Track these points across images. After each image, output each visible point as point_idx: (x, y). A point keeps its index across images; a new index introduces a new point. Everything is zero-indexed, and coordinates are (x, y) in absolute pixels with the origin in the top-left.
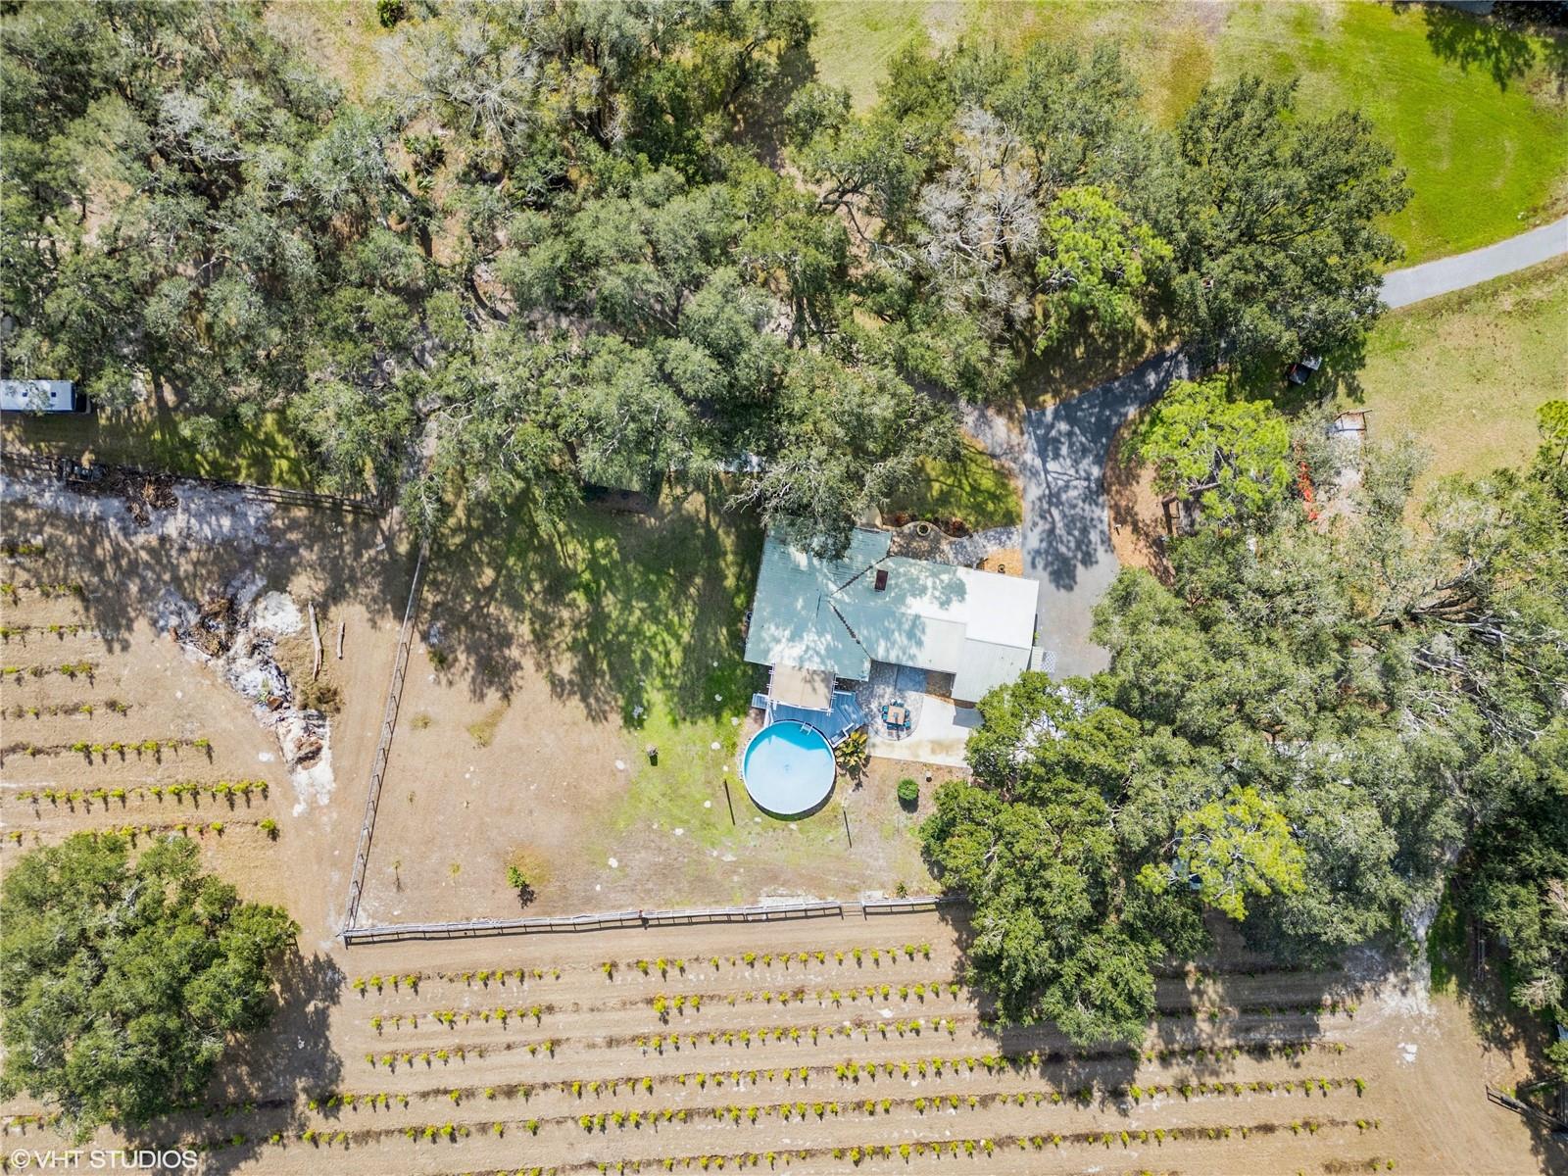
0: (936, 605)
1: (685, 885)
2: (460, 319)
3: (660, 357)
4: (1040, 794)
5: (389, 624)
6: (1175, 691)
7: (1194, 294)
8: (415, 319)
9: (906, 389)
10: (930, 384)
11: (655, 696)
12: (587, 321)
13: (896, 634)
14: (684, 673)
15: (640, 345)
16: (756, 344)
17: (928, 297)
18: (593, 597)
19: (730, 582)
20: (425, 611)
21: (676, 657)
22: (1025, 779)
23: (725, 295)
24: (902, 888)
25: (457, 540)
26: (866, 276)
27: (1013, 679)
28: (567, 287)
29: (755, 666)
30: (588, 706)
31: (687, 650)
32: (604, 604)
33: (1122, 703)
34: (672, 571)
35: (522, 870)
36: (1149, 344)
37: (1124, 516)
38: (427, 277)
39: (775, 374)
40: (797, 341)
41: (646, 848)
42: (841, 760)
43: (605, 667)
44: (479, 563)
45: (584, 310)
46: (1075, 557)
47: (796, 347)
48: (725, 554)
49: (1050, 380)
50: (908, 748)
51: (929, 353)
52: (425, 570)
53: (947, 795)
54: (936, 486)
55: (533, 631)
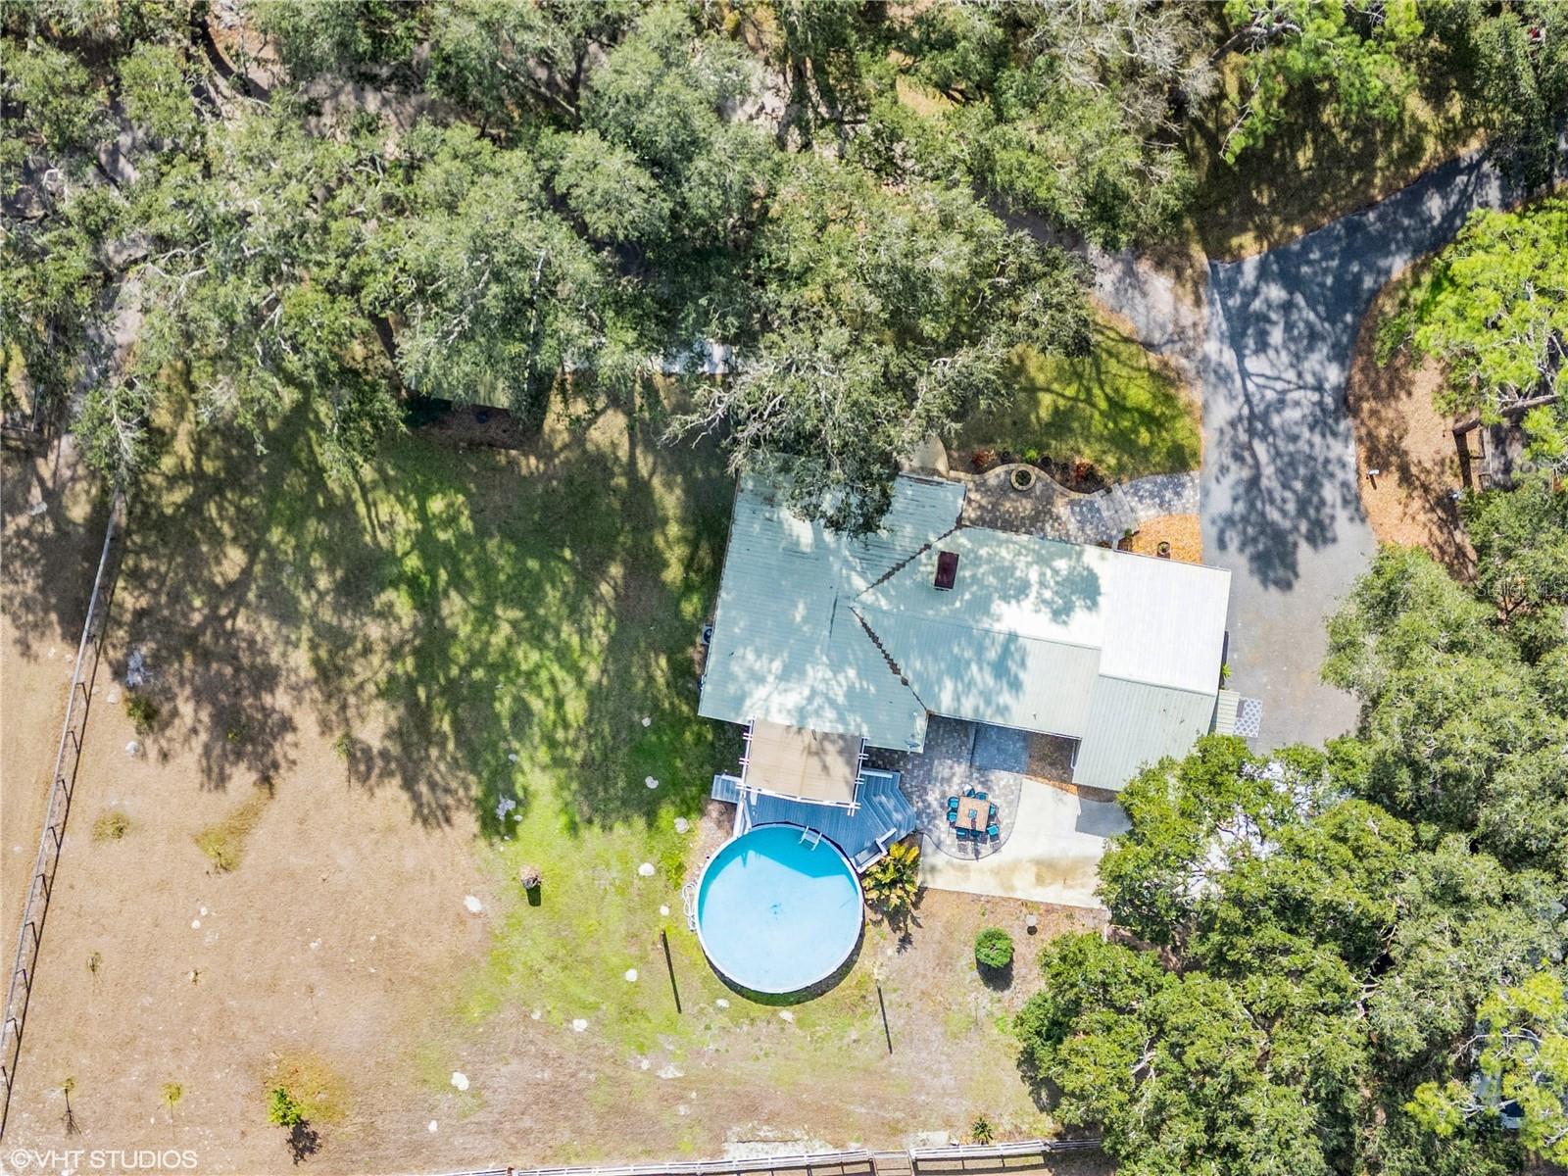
0: (1045, 615)
1: (589, 1122)
2: (183, 95)
3: (546, 164)
4: (1232, 956)
5: (52, 648)
6: (1476, 770)
7: (1511, 54)
8: (101, 95)
9: (990, 224)
10: (1035, 215)
11: (537, 779)
12: (414, 100)
13: (974, 667)
14: (590, 738)
15: (511, 143)
16: (721, 142)
17: (1032, 57)
18: (426, 601)
19: (673, 573)
20: (120, 625)
21: (576, 708)
22: (1206, 929)
23: (664, 53)
24: (983, 1127)
25: (179, 496)
26: (919, 20)
27: (1183, 749)
28: (377, 39)
29: (719, 725)
30: (416, 797)
31: (595, 696)
32: (445, 611)
33: (1380, 793)
34: (567, 554)
35: (294, 1094)
36: (1431, 145)
37: (1384, 455)
38: (121, 19)
39: (754, 197)
40: (794, 136)
41: (518, 1053)
42: (873, 895)
43: (446, 726)
44: (216, 538)
45: (408, 79)
46: (1296, 528)
47: (792, 148)
48: (665, 521)
49: (1251, 208)
50: (996, 872)
51: (1033, 159)
52: (119, 550)
53: (1064, 959)
54: (1046, 399)
55: (316, 662)
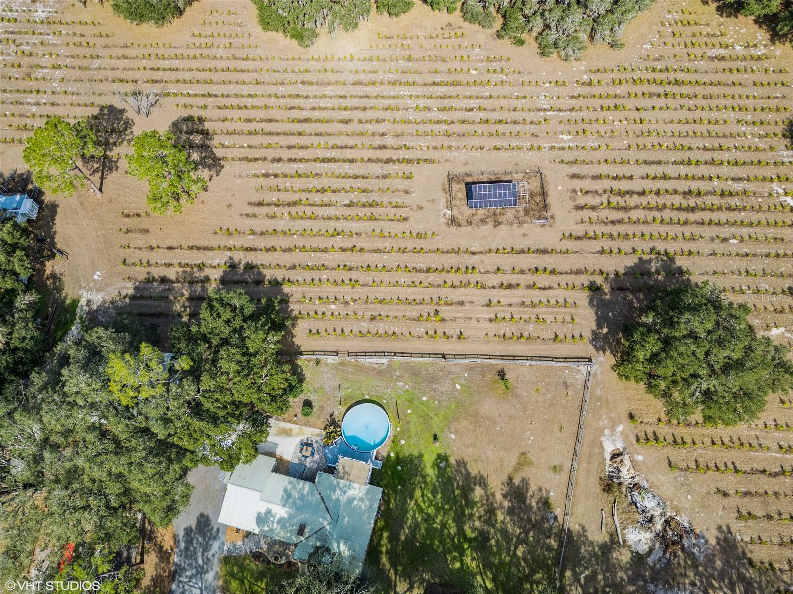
0: (273, 512)
1: (423, 372)
4: (233, 407)
5: (576, 528)
11: (431, 472)
13: (297, 497)
14: (414, 483)
18: (461, 532)
19: (385, 534)
20: (555, 533)
21: (418, 493)
24: (317, 363)
25: (538, 576)
29: (378, 485)
30: (466, 470)
31: (412, 497)
32: (456, 528)
34: (418, 544)
35: (504, 387)
37: (164, 556)
41: (441, 392)
42: (338, 429)
43: (457, 492)
44: (525, 559)
46: (195, 534)
48: (386, 553)
50: (303, 433)
52: (556, 559)
54: (263, 586)
55: (495, 516)
